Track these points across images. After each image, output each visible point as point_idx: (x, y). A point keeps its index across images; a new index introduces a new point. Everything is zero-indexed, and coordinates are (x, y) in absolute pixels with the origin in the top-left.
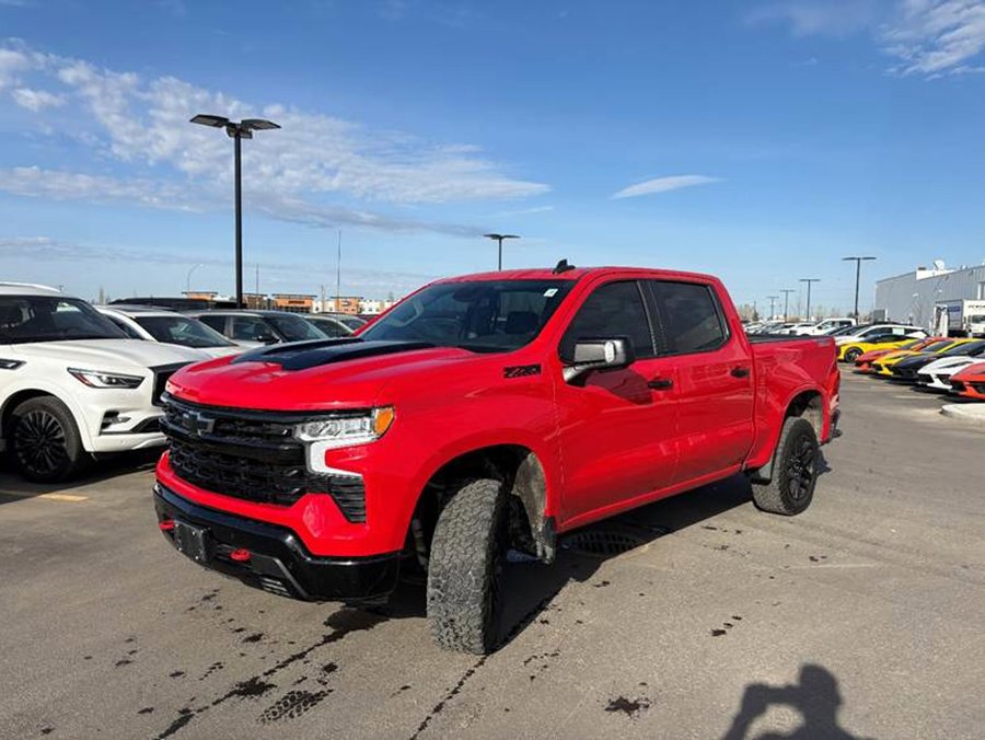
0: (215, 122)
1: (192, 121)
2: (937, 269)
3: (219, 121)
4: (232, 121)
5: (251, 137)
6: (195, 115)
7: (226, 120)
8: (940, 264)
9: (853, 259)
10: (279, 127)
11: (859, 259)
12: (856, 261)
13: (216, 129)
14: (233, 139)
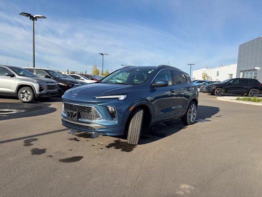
0: (27, 15)
1: (20, 14)
3: (28, 15)
4: (32, 15)
5: (37, 20)
7: (30, 15)
9: (189, 64)
10: (46, 18)
11: (191, 64)
12: (190, 65)
13: (27, 17)
14: (32, 21)
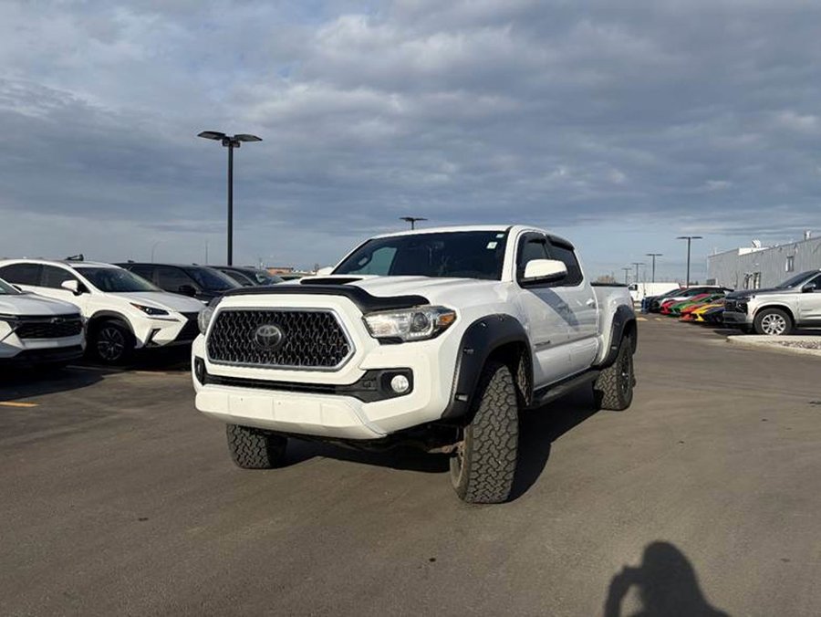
0: (215, 136)
1: (199, 135)
2: (756, 247)
3: (220, 136)
4: (227, 135)
5: (239, 146)
6: (202, 131)
7: (224, 135)
8: (758, 243)
9: (684, 238)
10: (261, 140)
11: (689, 238)
12: (687, 240)
14: (227, 148)
